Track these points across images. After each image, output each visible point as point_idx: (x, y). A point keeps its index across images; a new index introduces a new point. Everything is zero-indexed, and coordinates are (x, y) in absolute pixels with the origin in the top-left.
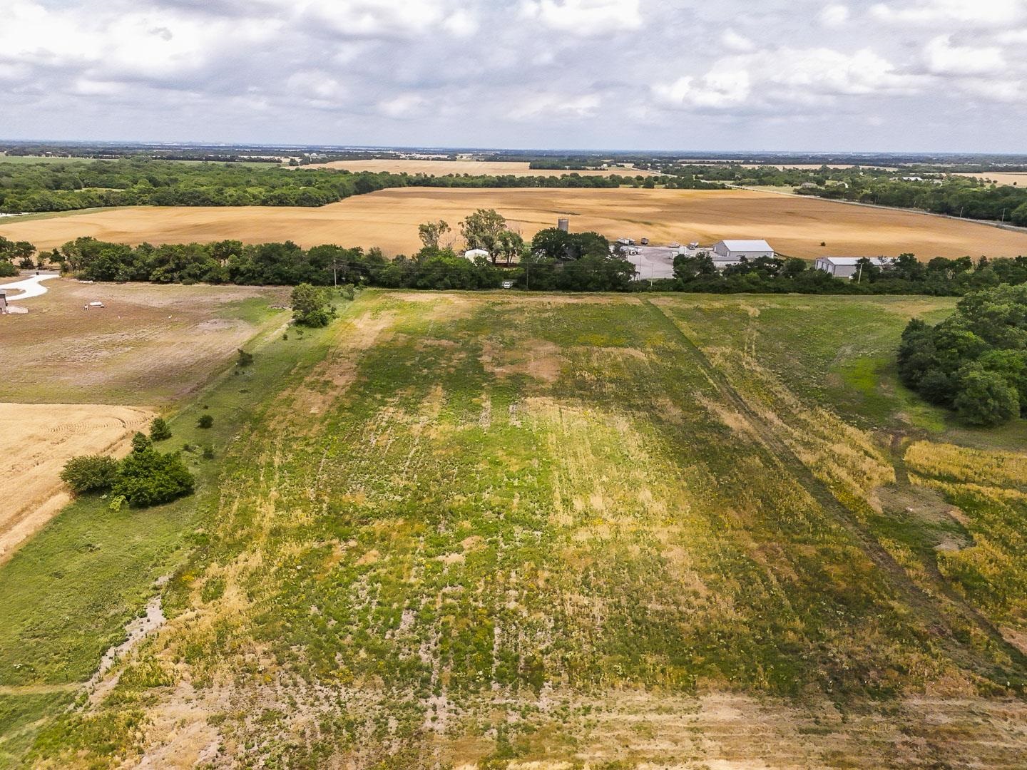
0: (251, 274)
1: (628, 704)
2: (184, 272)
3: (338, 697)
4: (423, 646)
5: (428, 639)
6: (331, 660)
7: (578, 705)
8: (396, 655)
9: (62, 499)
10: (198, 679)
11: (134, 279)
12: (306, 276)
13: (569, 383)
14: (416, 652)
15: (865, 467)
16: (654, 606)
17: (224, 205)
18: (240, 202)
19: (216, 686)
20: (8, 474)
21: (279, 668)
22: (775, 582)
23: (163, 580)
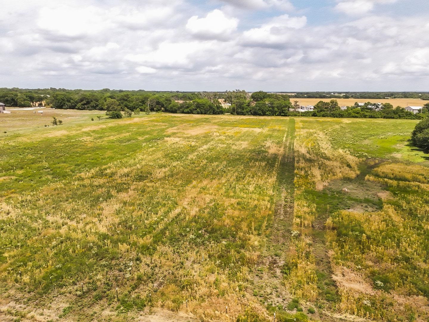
2: (89, 105)
11: (70, 108)
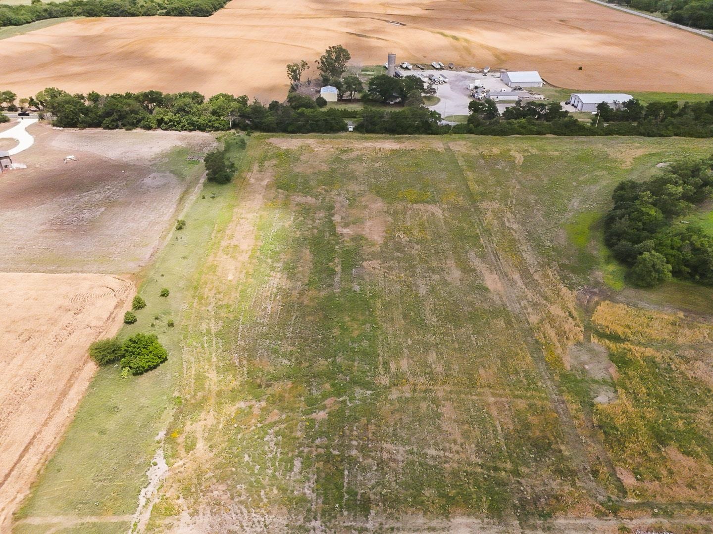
0: (172, 123)
1: (414, 524)
2: (125, 121)
3: (264, 521)
4: (307, 485)
5: (309, 480)
6: (259, 496)
7: (387, 526)
8: (293, 491)
9: (91, 367)
10: (191, 510)
12: (210, 124)
13: (391, 244)
14: (303, 489)
15: (567, 327)
16: (432, 452)
17: (137, 16)
18: (149, 13)
19: (201, 515)
20: (55, 344)
21: (232, 501)
22: (500, 432)
23: (162, 435)
